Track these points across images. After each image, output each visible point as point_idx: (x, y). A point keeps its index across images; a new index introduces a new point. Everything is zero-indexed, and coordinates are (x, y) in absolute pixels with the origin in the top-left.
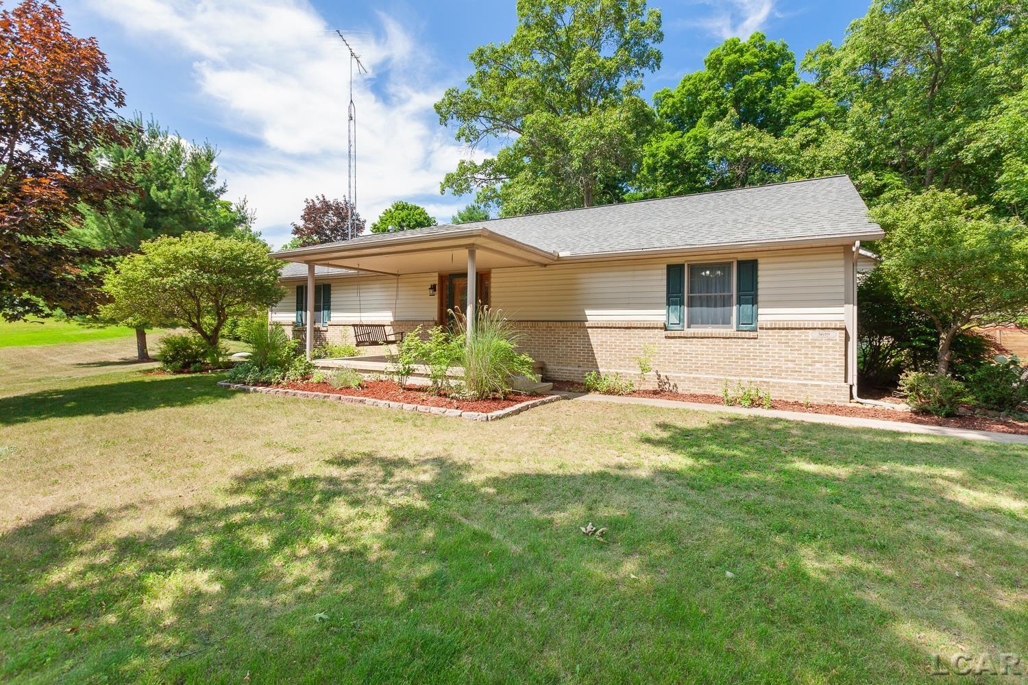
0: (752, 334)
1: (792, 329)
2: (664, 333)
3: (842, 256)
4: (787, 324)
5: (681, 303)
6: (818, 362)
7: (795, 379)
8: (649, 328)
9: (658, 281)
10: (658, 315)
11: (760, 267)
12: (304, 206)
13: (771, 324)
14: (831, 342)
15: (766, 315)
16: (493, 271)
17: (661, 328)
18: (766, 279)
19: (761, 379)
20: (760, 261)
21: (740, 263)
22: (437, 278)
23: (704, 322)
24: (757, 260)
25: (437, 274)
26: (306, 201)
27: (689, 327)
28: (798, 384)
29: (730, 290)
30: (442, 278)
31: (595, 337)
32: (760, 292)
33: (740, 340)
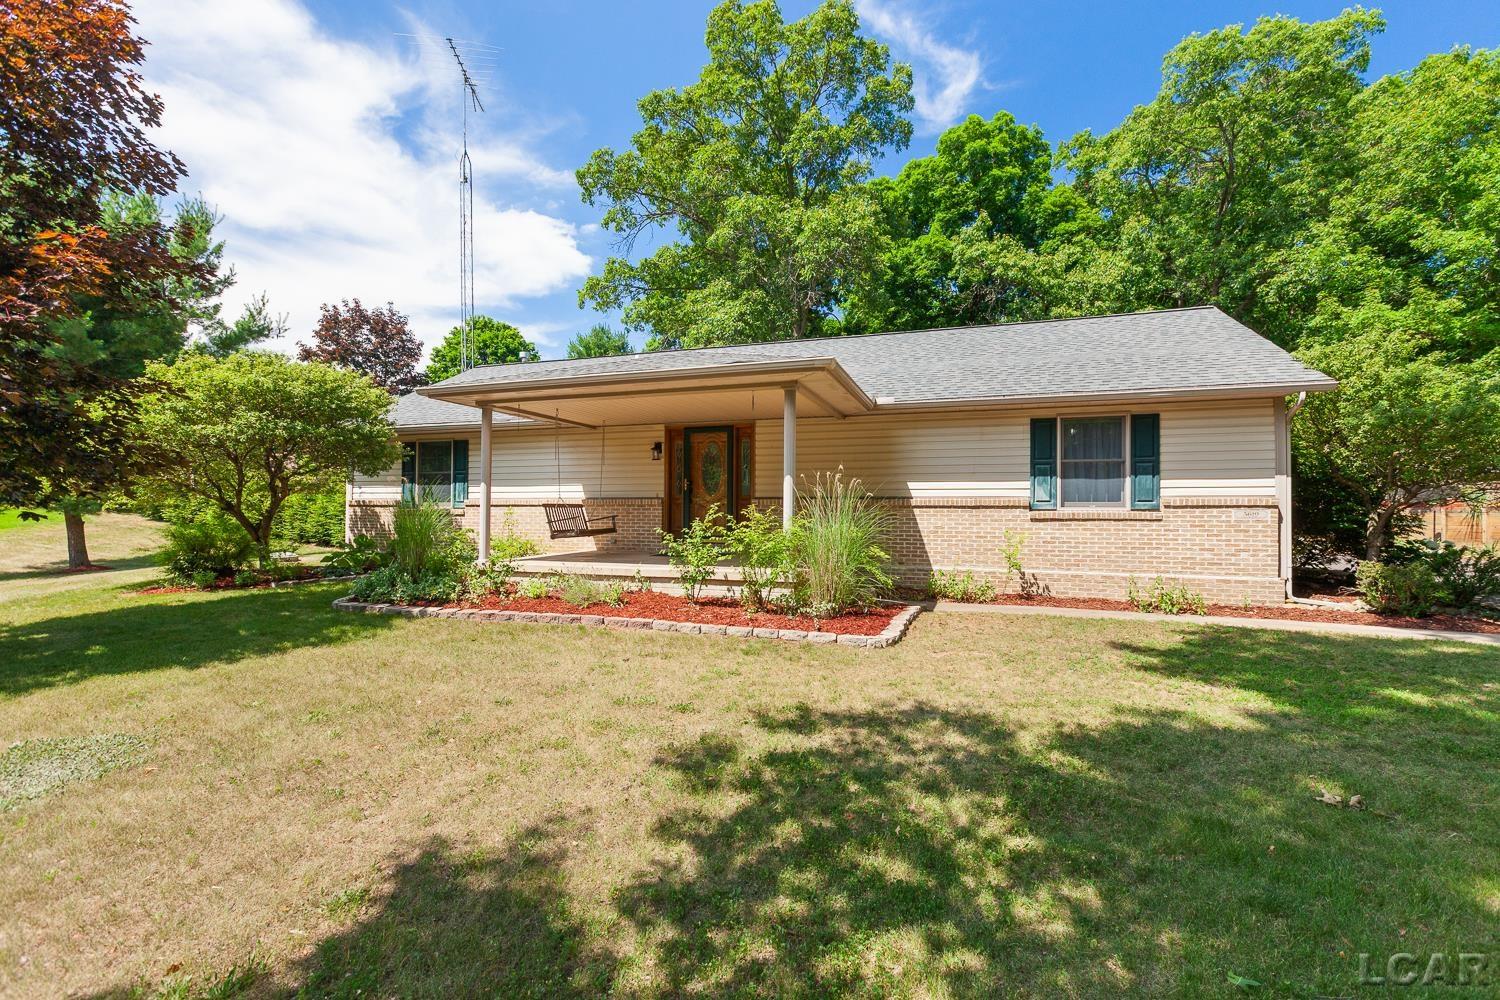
0: (1155, 515)
1: (1209, 507)
2: (1029, 514)
3: (1271, 411)
4: (1203, 501)
5: (1053, 473)
6: (1244, 551)
7: (1214, 574)
8: (1007, 507)
9: (1019, 443)
10: (1020, 489)
11: (1163, 424)
12: (320, 314)
13: (1182, 501)
14: (1260, 525)
15: (1172, 488)
16: (758, 423)
17: (1025, 507)
18: (1172, 441)
19: (1168, 575)
20: (1163, 416)
21: (1135, 418)
22: (663, 433)
23: (1085, 498)
24: (1158, 415)
25: (662, 427)
26: (324, 307)
27: (1063, 506)
28: (1218, 581)
29: (1120, 454)
30: (671, 432)
31: (925, 522)
32: (1163, 458)
33: (1138, 523)
